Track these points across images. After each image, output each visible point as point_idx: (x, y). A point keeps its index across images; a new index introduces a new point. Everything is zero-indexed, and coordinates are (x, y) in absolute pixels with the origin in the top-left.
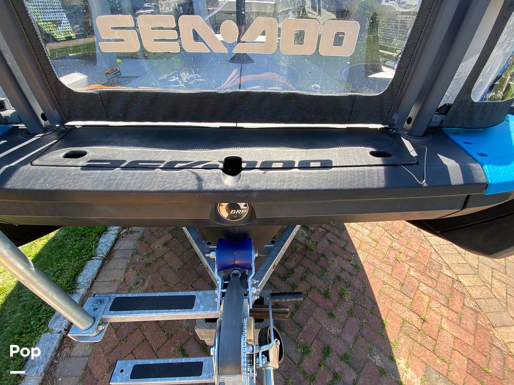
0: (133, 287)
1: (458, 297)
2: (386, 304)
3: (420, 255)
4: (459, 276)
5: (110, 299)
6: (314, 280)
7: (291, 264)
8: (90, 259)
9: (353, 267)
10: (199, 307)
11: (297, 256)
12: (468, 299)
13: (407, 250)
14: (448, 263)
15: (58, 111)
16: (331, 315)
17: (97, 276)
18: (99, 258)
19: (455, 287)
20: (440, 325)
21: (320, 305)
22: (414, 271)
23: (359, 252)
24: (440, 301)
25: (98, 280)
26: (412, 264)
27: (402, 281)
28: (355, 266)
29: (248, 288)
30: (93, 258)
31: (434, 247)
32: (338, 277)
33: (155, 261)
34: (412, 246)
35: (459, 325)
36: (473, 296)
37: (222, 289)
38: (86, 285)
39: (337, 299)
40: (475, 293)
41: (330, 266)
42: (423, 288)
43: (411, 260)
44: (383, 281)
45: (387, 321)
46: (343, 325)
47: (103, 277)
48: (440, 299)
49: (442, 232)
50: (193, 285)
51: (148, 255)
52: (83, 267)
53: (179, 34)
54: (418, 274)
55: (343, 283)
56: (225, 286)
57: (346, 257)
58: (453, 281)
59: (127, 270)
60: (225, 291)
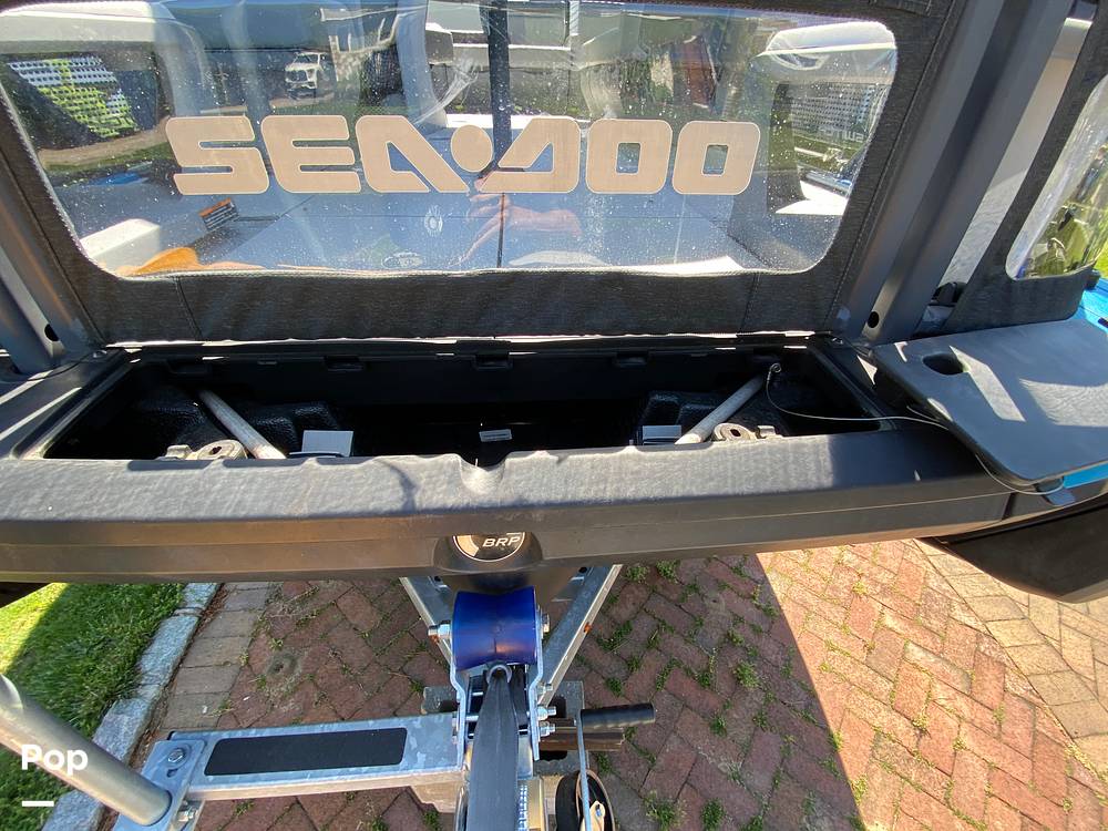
0: (269, 679)
1: (991, 674)
2: (837, 695)
3: (904, 580)
4: (990, 625)
5: (206, 744)
6: (677, 647)
7: (623, 612)
8: (169, 615)
9: (760, 612)
10: (416, 759)
11: (636, 592)
12: (1012, 675)
13: (875, 570)
14: (965, 595)
15: (83, 321)
16: (717, 728)
17: (186, 655)
18: (191, 611)
19: (982, 649)
20: (957, 739)
21: (692, 705)
22: (894, 618)
23: (771, 576)
24: (954, 684)
25: (188, 663)
26: (886, 601)
27: (868, 640)
28: (765, 610)
29: (528, 709)
30: (177, 612)
31: (931, 559)
32: (729, 638)
33: (319, 613)
34: (884, 559)
35: (998, 738)
36: (1023, 668)
37: (467, 714)
38: (161, 676)
39: (729, 691)
40: (1025, 661)
41: (711, 612)
42: (916, 654)
43: (886, 590)
44: (828, 643)
45: (842, 736)
46: (746, 751)
47: (199, 657)
48: (954, 680)
49: (951, 544)
50: (406, 668)
51: (303, 600)
52: (154, 633)
53: (357, 156)
54: (902, 624)
55: (741, 651)
56: (475, 706)
57: (743, 589)
58: (979, 636)
59: (254, 638)
60: (474, 718)
